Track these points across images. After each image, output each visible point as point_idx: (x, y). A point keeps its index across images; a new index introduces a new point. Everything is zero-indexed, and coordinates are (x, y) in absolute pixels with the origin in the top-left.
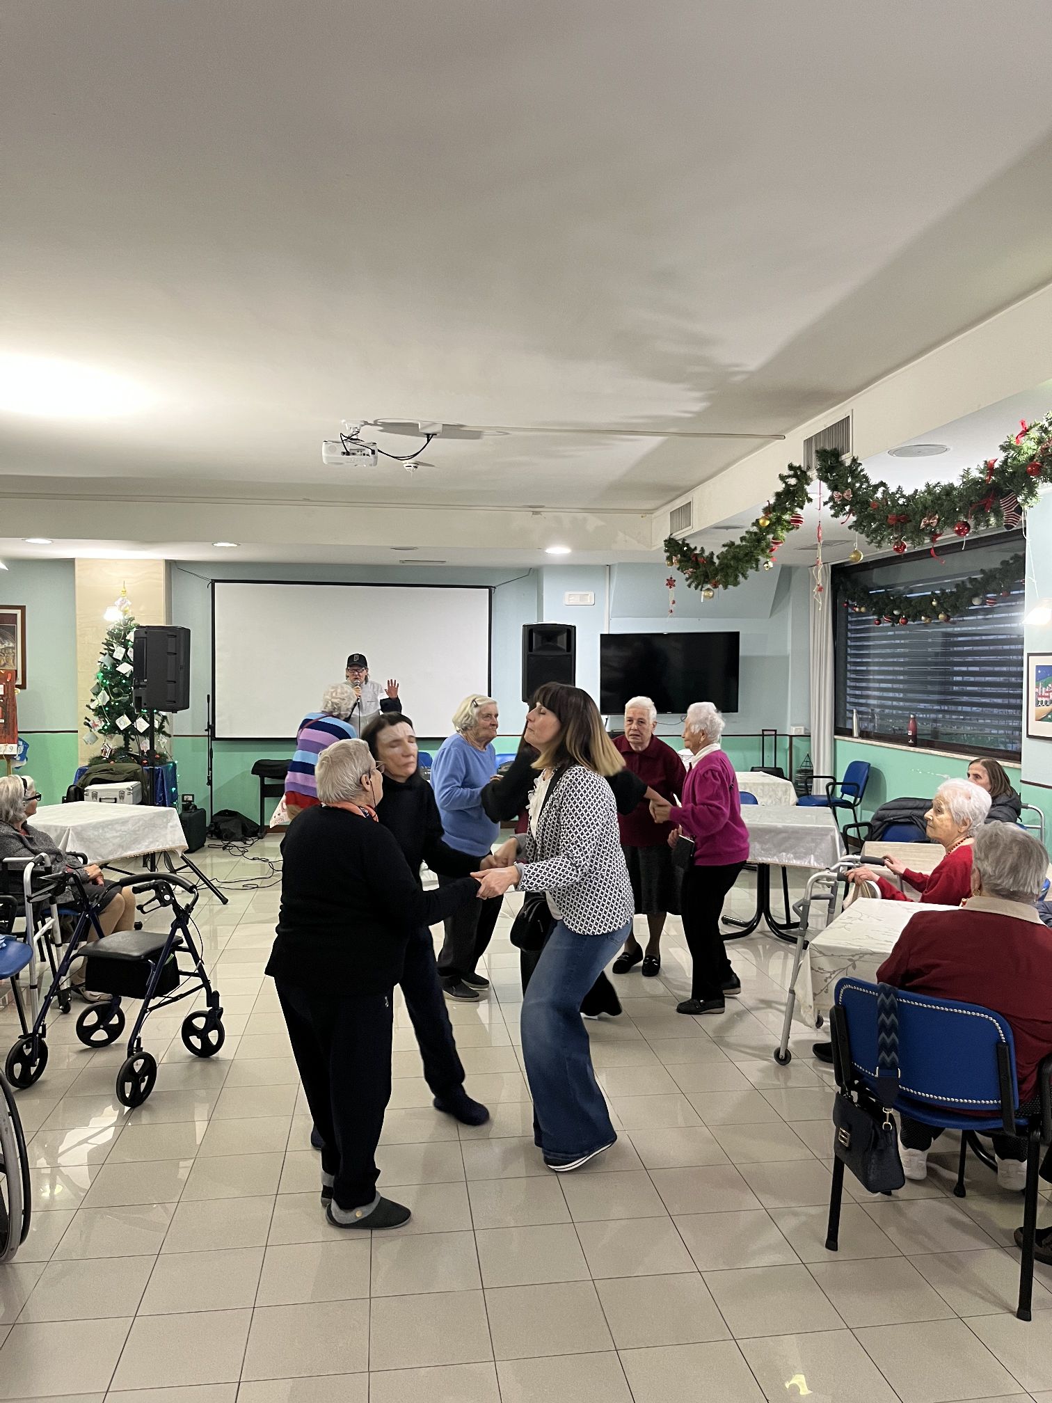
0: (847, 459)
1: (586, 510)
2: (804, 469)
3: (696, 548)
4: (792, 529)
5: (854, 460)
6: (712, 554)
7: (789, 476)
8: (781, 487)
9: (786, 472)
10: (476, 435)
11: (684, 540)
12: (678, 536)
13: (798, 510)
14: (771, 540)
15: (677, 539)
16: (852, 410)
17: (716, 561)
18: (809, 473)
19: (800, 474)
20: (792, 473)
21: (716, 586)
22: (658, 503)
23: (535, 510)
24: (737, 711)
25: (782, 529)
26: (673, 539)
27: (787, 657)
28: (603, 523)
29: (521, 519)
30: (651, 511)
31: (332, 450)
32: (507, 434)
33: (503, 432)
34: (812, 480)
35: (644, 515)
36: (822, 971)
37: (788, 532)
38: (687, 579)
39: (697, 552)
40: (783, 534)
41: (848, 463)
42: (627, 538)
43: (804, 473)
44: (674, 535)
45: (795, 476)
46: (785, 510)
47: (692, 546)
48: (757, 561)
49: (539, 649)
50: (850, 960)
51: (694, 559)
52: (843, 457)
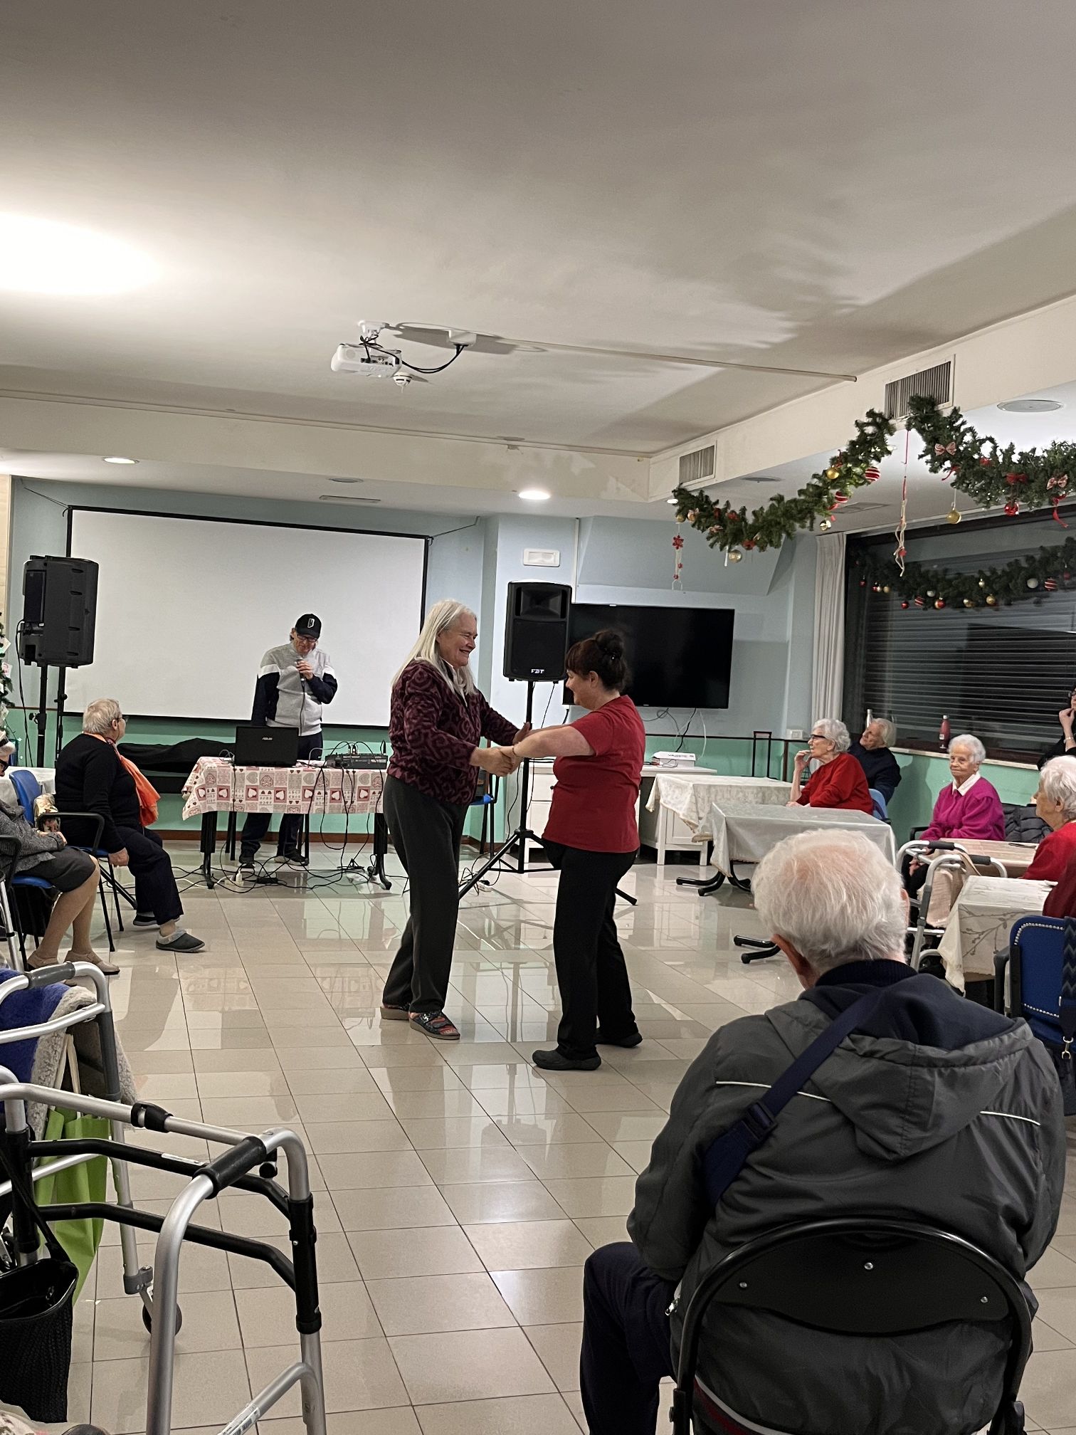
0: (945, 410)
1: (571, 447)
2: (887, 417)
3: (717, 502)
4: (862, 484)
5: (955, 411)
6: (744, 510)
7: (868, 424)
8: (855, 434)
9: (866, 420)
10: (507, 349)
11: (701, 492)
12: (693, 486)
13: (874, 463)
14: (835, 495)
15: (689, 490)
16: (955, 355)
17: (750, 519)
18: (891, 422)
19: (882, 424)
20: (870, 420)
21: (749, 548)
22: (665, 444)
23: (512, 443)
24: (727, 707)
25: (851, 484)
26: (684, 490)
27: (786, 645)
28: (592, 465)
29: (494, 454)
30: (649, 454)
31: (348, 355)
32: (544, 350)
33: (539, 348)
34: (895, 430)
35: (640, 459)
36: (970, 932)
37: (857, 487)
38: (708, 538)
39: (721, 506)
40: (850, 489)
41: (947, 413)
42: (620, 485)
43: (885, 421)
44: (684, 485)
45: (873, 424)
46: (857, 463)
47: (713, 500)
48: (813, 519)
49: (527, 613)
50: (1000, 919)
51: (717, 514)
52: (941, 407)
